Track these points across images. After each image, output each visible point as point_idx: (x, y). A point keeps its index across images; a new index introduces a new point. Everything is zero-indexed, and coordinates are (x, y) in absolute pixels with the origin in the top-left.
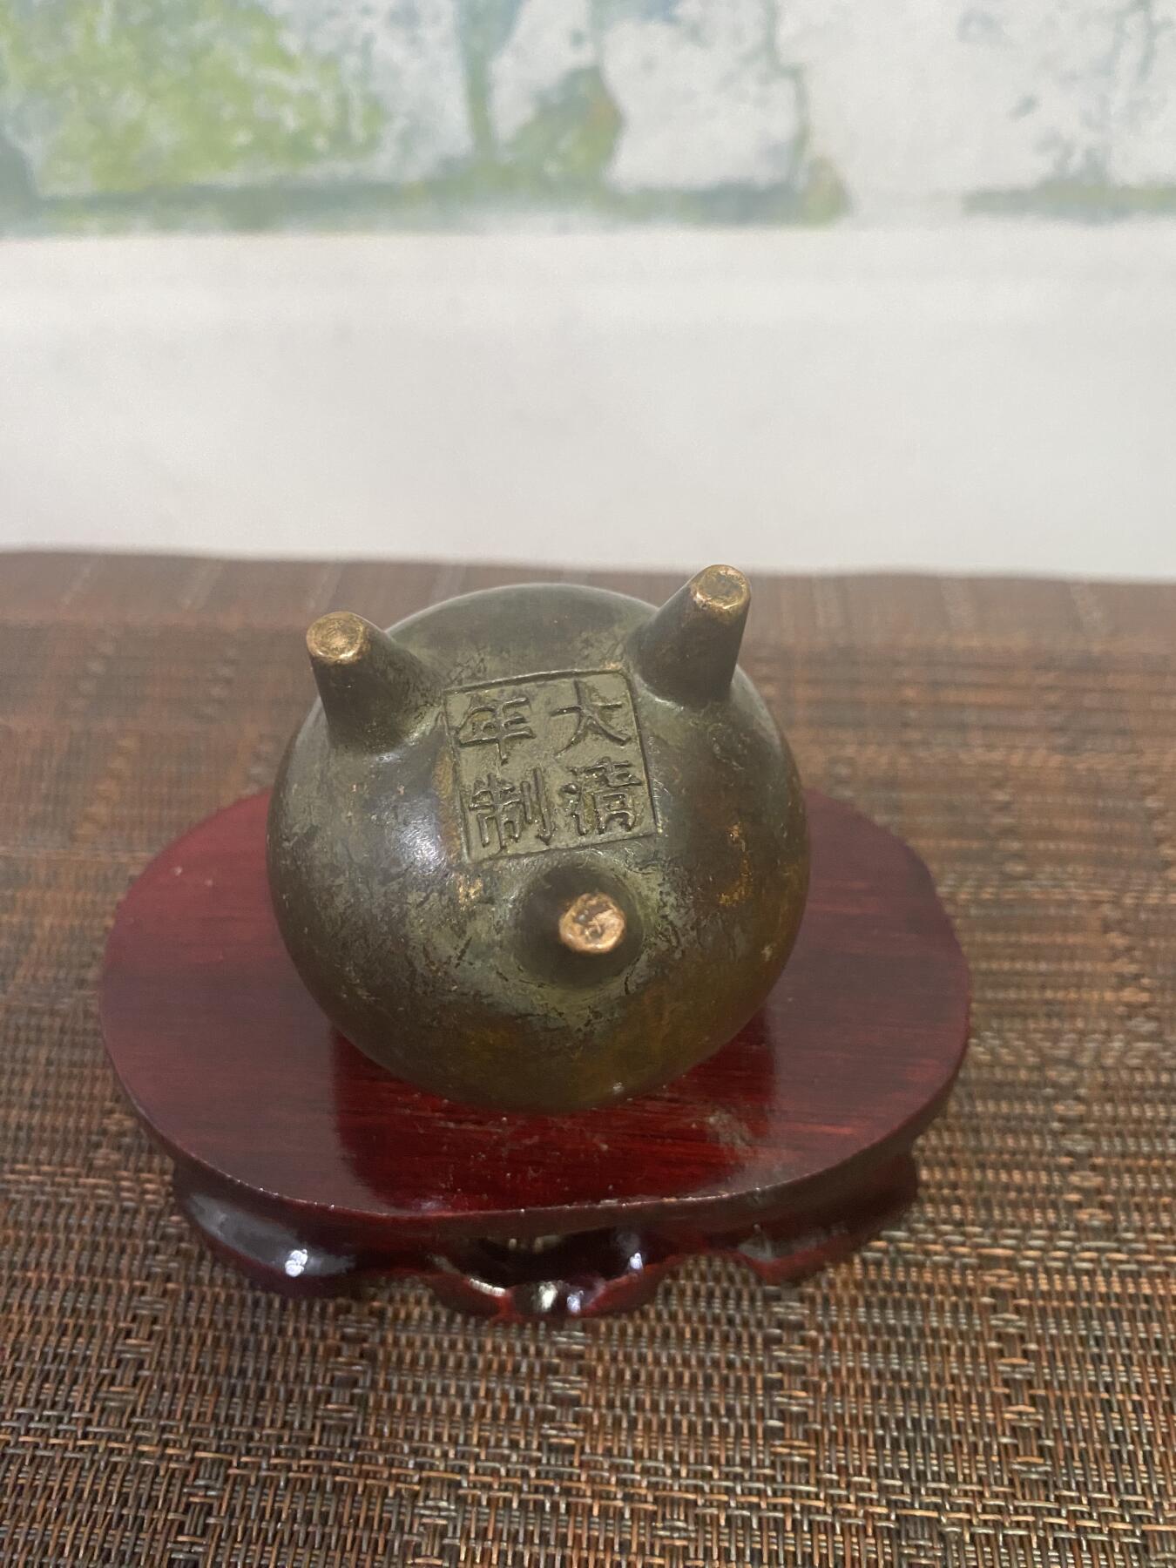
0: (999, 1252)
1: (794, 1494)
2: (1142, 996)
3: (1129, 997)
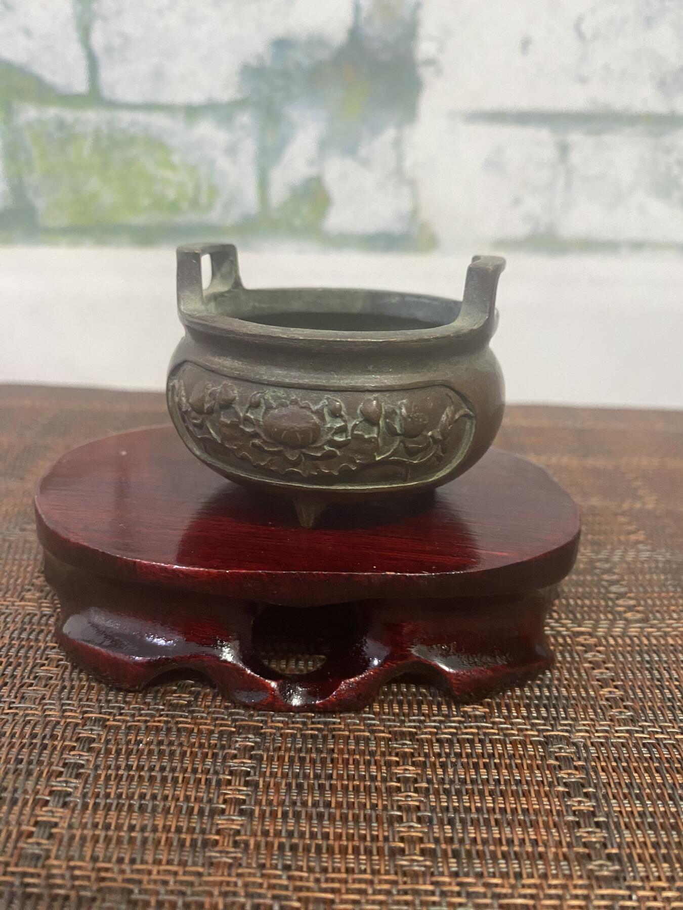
0: (582, 629)
1: (478, 728)
2: (641, 536)
3: (633, 537)
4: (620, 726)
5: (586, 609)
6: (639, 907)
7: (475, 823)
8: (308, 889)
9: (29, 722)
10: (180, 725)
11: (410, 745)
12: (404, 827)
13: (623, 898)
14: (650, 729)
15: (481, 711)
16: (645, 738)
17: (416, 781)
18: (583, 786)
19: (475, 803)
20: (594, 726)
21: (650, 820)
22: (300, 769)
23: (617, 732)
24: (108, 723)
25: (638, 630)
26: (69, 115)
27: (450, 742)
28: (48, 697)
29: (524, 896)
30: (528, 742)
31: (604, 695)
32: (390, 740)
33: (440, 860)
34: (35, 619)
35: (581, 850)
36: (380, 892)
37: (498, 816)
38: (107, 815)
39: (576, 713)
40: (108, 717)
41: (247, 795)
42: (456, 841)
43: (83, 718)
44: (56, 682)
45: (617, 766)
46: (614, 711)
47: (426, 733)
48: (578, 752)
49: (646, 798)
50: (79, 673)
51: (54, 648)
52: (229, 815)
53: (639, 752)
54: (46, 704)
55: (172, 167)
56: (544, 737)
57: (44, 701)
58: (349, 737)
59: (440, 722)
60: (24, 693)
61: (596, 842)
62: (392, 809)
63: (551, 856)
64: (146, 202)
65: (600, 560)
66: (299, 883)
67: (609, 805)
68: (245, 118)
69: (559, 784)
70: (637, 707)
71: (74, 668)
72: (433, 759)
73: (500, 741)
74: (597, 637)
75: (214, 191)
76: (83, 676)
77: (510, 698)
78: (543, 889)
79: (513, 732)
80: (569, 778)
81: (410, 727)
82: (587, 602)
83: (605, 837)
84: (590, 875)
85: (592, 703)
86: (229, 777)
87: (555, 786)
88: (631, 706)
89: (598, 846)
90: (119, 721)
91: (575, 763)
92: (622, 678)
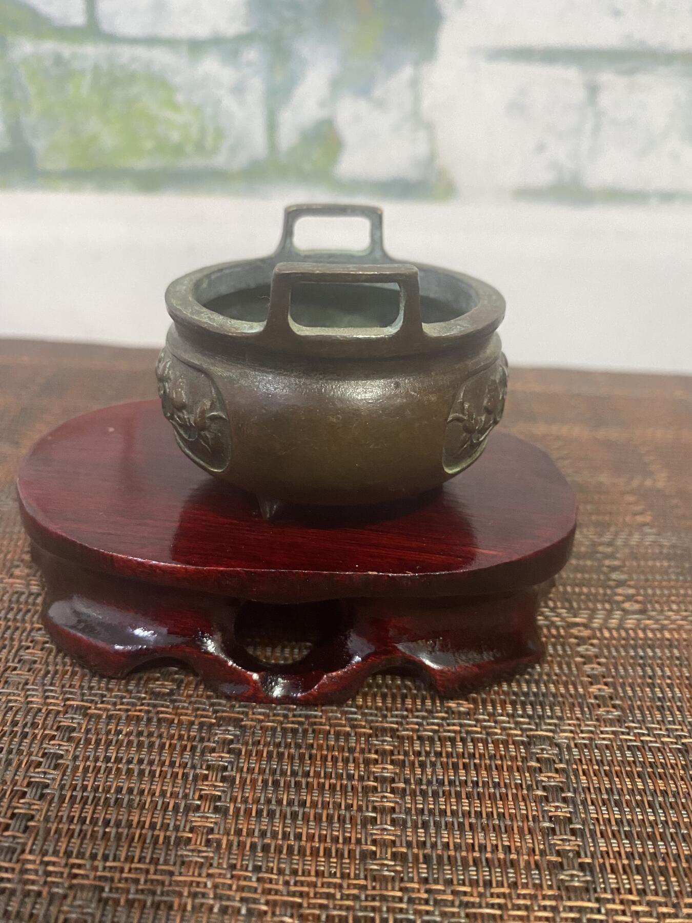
0: (577, 620)
1: (461, 725)
2: (648, 518)
3: (639, 519)
4: (606, 726)
5: (583, 597)
6: (607, 921)
7: (449, 827)
8: (277, 892)
9: (11, 708)
10: (161, 716)
11: (390, 742)
12: (377, 829)
13: (592, 910)
14: (636, 731)
15: (465, 706)
16: (631, 740)
17: (393, 780)
18: (562, 790)
19: (451, 805)
20: (580, 726)
21: (627, 829)
22: (277, 765)
23: (602, 732)
24: (89, 711)
25: (635, 621)
26: (66, 50)
27: (431, 739)
28: (31, 682)
29: (492, 906)
30: (510, 742)
31: (593, 692)
32: (370, 736)
33: (411, 865)
34: (23, 598)
35: (554, 858)
36: (348, 897)
37: (473, 820)
38: (83, 808)
39: (562, 712)
40: (89, 705)
41: (224, 791)
42: (428, 845)
43: (64, 705)
44: (40, 666)
45: (599, 770)
46: (601, 711)
47: (407, 730)
48: (560, 754)
49: (625, 805)
50: (64, 658)
51: (40, 629)
52: (204, 812)
53: (623, 755)
54: (29, 690)
55: (175, 107)
56: (528, 736)
57: (28, 687)
58: (329, 732)
59: (423, 718)
60: (8, 677)
61: (570, 851)
62: (367, 810)
63: (522, 865)
64: (149, 145)
65: (601, 544)
66: (268, 886)
67: (586, 811)
68: (252, 54)
69: (538, 789)
70: (626, 706)
71: (59, 651)
72: (412, 758)
73: (482, 740)
74: (593, 629)
75: (220, 134)
76: (67, 660)
77: (497, 693)
78: (511, 898)
79: (496, 730)
80: (549, 781)
81: (392, 723)
82: (585, 590)
83: (579, 846)
84: (561, 885)
85: (579, 701)
86: (206, 772)
87: (533, 790)
88: (619, 705)
89: (571, 855)
90: (100, 709)
91: (556, 766)
92: (614, 674)
